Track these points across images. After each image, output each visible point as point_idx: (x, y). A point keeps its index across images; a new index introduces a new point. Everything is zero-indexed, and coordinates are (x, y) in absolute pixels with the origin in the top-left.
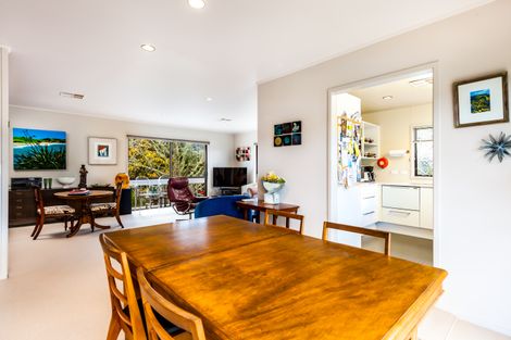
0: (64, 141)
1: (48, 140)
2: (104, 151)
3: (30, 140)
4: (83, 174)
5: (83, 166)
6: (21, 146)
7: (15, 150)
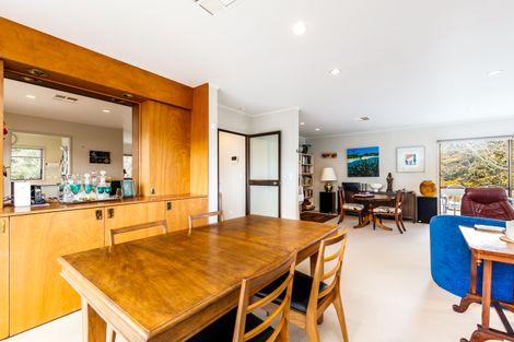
0: (377, 154)
1: (366, 155)
2: (412, 159)
3: (355, 156)
4: (390, 180)
5: (390, 175)
6: (351, 161)
7: (349, 164)
